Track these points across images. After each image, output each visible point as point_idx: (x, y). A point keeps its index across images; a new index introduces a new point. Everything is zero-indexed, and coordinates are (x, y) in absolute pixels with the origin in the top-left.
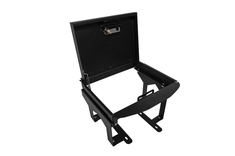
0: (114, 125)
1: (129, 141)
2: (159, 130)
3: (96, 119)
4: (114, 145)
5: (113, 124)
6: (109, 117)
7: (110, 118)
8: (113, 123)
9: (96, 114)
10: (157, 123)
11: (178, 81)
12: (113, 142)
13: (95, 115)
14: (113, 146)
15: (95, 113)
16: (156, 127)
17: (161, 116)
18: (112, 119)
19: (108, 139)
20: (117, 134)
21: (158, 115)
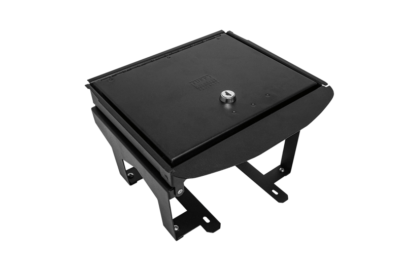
0: (175, 193)
1: (213, 226)
2: (282, 197)
3: (132, 177)
4: (178, 236)
5: (172, 192)
6: (163, 175)
7: (166, 179)
8: (174, 189)
9: (131, 167)
10: (276, 184)
11: (330, 83)
12: (176, 229)
13: (130, 170)
14: (177, 239)
15: (128, 166)
16: (273, 191)
17: (286, 166)
18: (169, 181)
19: (164, 225)
20: (185, 210)
21: (279, 163)
